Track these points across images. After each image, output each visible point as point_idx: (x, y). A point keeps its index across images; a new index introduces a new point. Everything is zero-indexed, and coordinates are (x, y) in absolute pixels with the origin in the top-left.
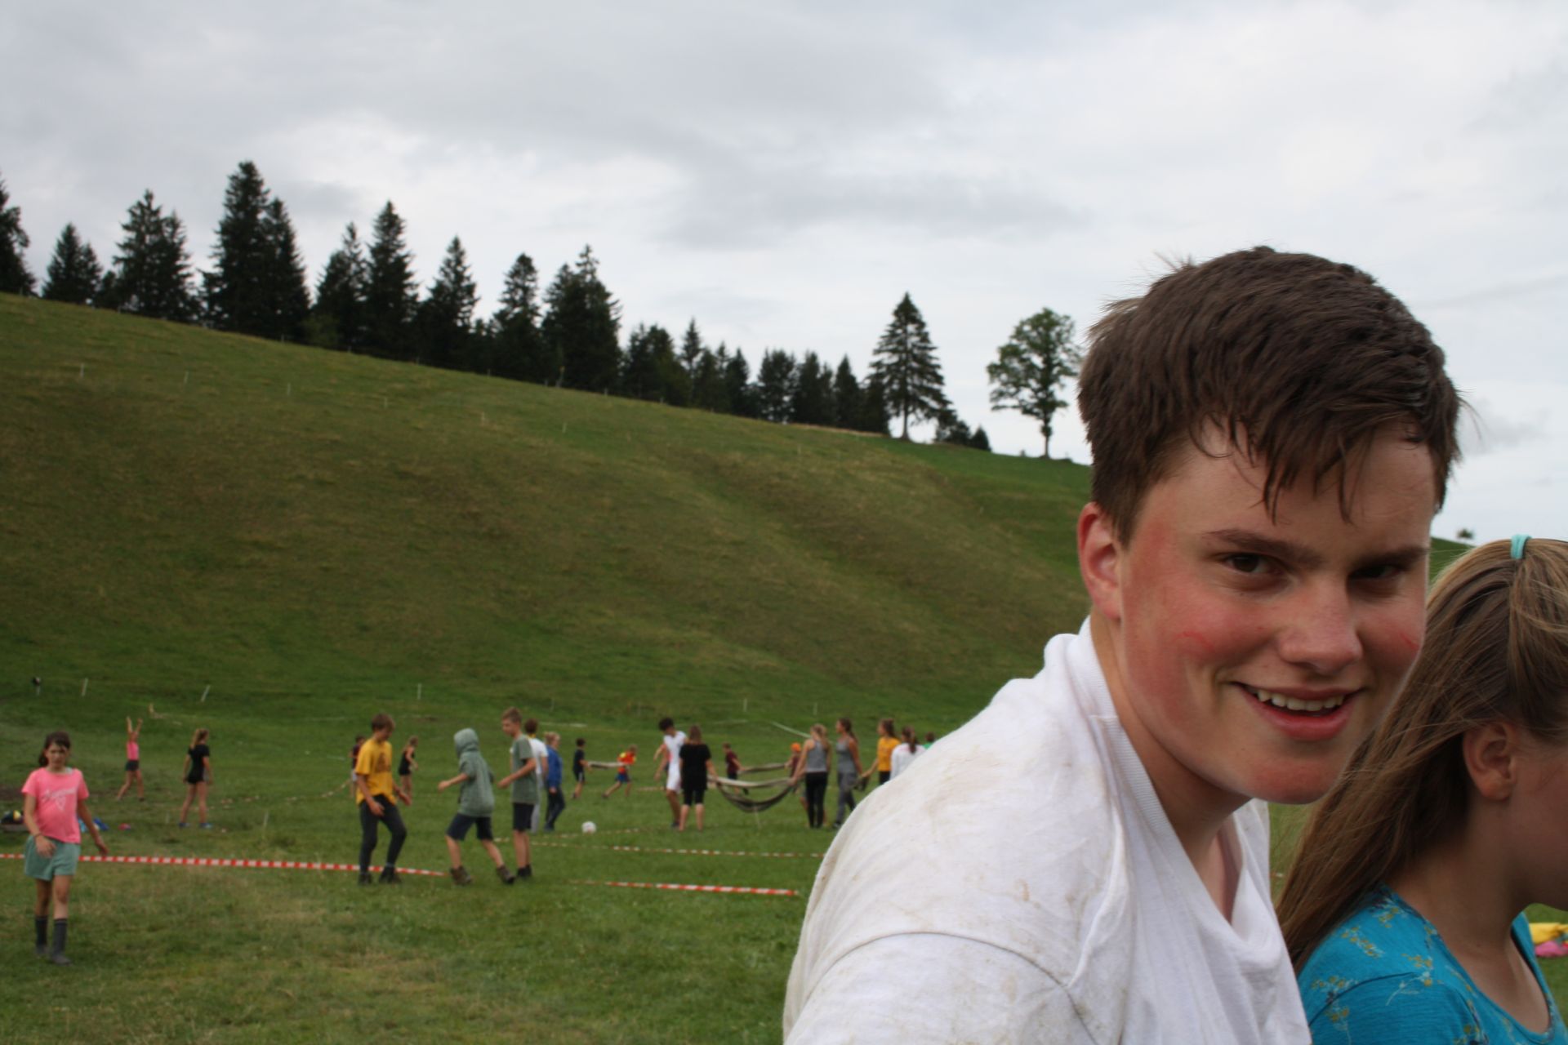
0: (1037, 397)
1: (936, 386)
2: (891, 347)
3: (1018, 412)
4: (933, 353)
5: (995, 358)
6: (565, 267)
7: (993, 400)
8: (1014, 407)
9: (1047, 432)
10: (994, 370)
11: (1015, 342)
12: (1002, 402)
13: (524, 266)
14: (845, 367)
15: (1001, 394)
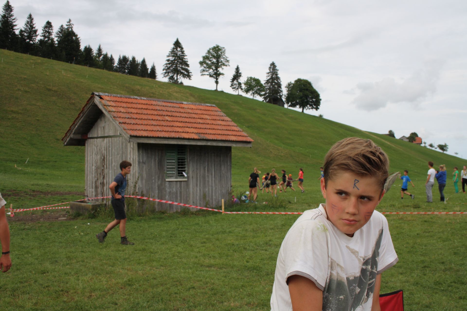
0: (214, 72)
1: (187, 68)
2: (173, 55)
3: (208, 76)
4: (185, 57)
5: (201, 60)
6: (62, 26)
7: (201, 72)
8: (207, 75)
9: (217, 82)
10: (201, 63)
11: (207, 55)
12: (204, 73)
13: (49, 25)
14: (144, 61)
15: (204, 71)
